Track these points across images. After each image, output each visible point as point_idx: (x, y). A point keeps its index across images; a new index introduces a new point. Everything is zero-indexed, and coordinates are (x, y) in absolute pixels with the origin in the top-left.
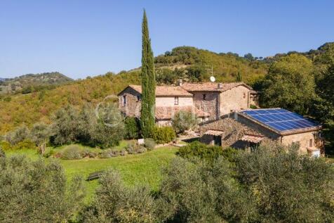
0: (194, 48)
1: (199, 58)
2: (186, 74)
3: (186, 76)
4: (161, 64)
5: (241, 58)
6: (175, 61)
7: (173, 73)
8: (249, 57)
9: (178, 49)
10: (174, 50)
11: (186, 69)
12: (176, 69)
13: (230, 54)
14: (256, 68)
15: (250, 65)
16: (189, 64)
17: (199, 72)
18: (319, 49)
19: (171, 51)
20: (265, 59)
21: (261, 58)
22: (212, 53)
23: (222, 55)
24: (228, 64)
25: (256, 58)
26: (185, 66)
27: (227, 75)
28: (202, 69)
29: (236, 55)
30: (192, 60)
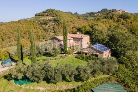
0: (54, 9)
1: (57, 15)
2: (53, 21)
3: (53, 22)
4: (42, 16)
5: (73, 14)
6: (47, 15)
7: (48, 21)
8: (76, 14)
9: (48, 10)
10: (46, 10)
11: (52, 19)
12: (49, 19)
13: (69, 12)
14: (79, 19)
15: (77, 17)
16: (54, 17)
17: (58, 21)
18: (101, 11)
19: (45, 11)
20: (82, 15)
21: (81, 14)
22: (62, 12)
23: (66, 13)
24: (69, 17)
25: (79, 14)
26: (52, 18)
27: (69, 22)
28: (59, 19)
29: (71, 13)
30: (54, 15)
